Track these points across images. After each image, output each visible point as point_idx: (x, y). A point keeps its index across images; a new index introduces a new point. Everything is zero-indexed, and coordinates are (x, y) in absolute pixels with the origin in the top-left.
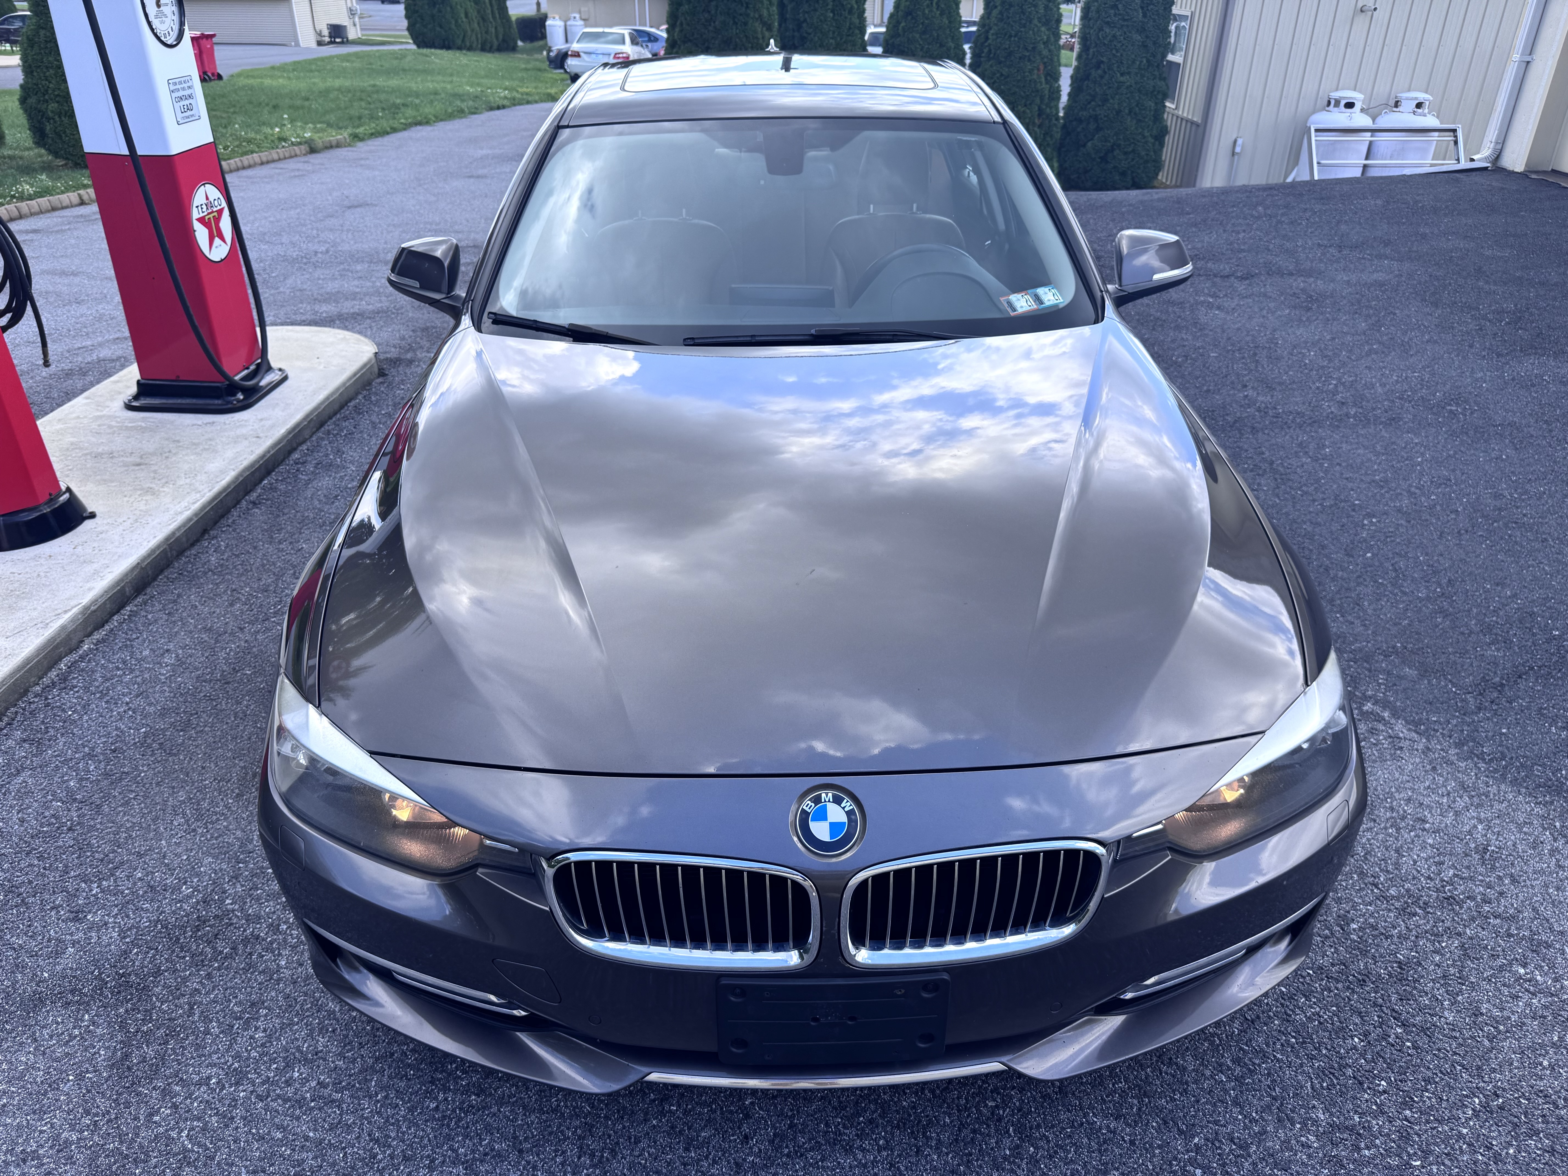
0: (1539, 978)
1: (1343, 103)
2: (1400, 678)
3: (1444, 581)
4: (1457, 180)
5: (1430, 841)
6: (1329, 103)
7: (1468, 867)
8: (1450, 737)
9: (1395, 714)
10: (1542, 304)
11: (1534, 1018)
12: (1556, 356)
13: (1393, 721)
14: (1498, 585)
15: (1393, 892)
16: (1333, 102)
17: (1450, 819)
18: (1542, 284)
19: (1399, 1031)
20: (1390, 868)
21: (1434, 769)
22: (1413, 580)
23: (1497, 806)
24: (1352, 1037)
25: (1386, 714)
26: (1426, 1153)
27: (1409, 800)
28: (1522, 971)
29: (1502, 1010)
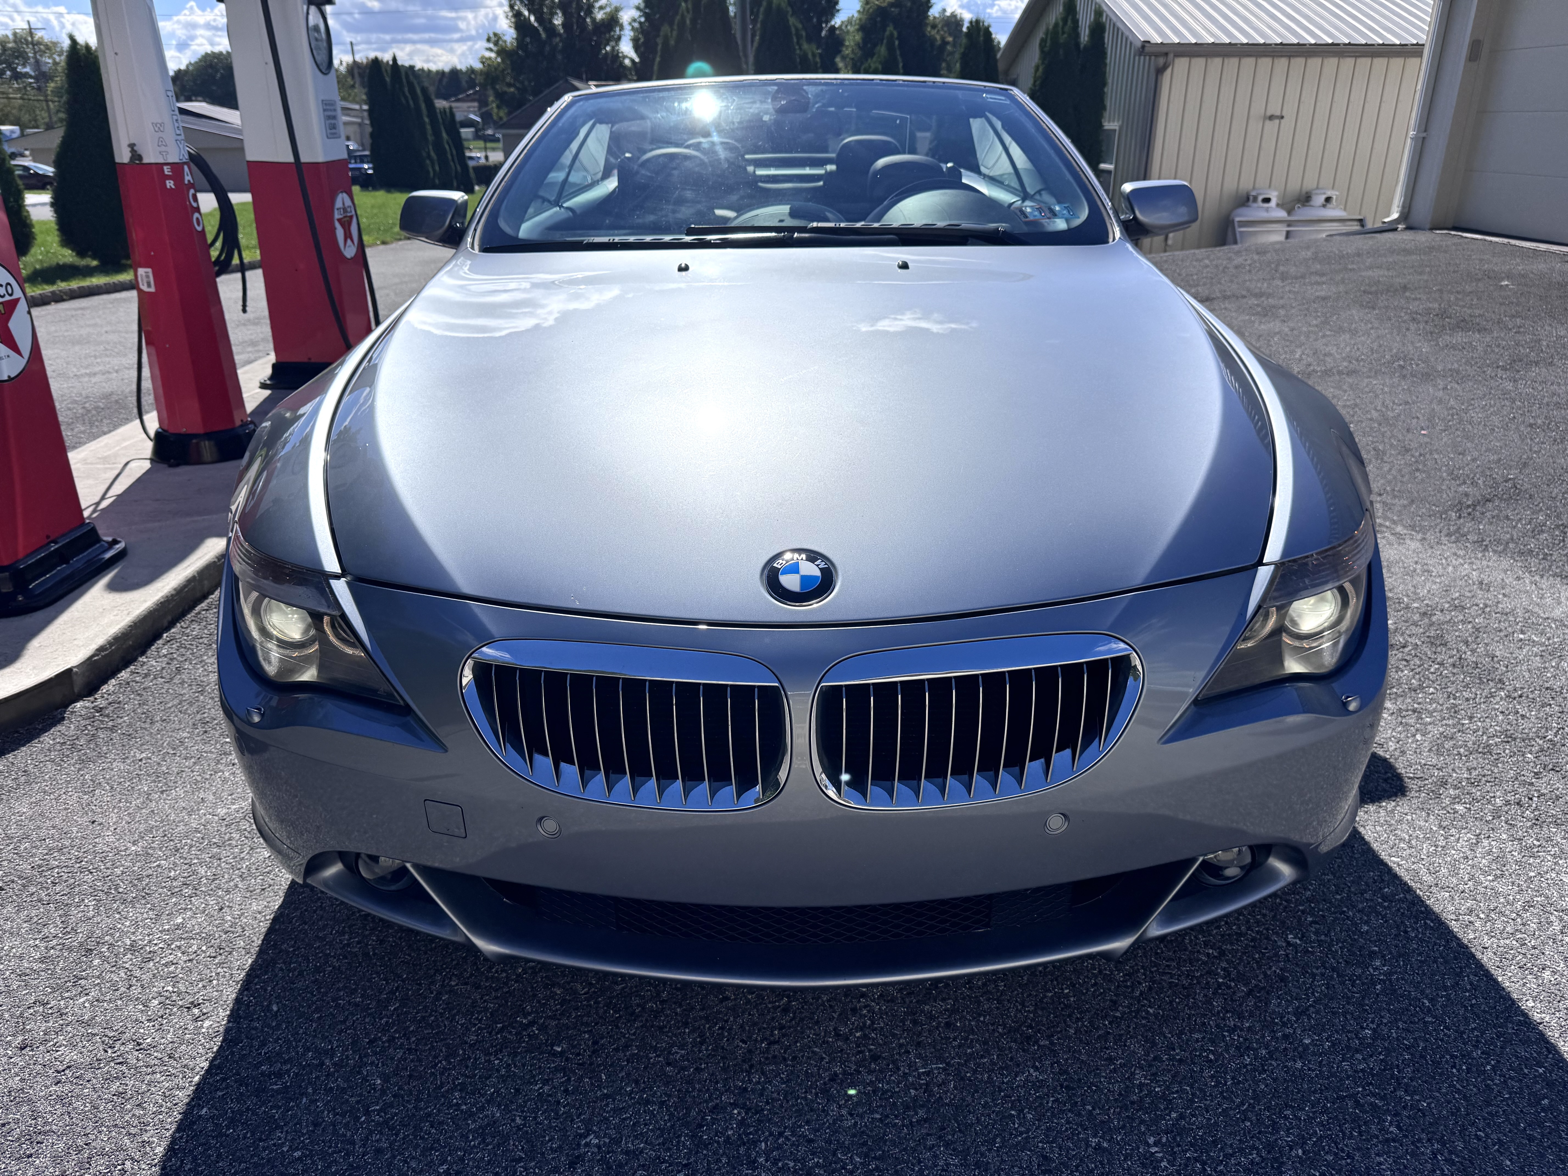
0: (1535, 639)
1: (1260, 198)
2: (1394, 505)
3: (1417, 454)
4: (1372, 237)
5: (1438, 580)
6: (1248, 199)
7: (1470, 592)
8: (1441, 532)
9: (1394, 522)
10: (1461, 303)
11: (1536, 656)
12: (1479, 331)
13: (1393, 526)
14: (1459, 454)
15: (1416, 605)
16: (1251, 198)
17: (1451, 568)
18: (1458, 292)
19: (1437, 666)
20: (1410, 594)
21: (1432, 548)
22: (1391, 455)
23: (1485, 563)
24: (1402, 671)
25: (1387, 524)
26: (1471, 718)
27: (1416, 563)
28: (1521, 636)
29: (1511, 653)
